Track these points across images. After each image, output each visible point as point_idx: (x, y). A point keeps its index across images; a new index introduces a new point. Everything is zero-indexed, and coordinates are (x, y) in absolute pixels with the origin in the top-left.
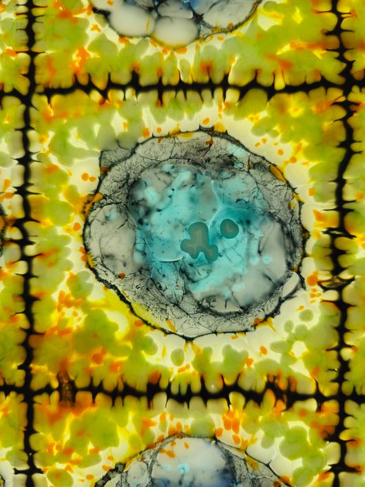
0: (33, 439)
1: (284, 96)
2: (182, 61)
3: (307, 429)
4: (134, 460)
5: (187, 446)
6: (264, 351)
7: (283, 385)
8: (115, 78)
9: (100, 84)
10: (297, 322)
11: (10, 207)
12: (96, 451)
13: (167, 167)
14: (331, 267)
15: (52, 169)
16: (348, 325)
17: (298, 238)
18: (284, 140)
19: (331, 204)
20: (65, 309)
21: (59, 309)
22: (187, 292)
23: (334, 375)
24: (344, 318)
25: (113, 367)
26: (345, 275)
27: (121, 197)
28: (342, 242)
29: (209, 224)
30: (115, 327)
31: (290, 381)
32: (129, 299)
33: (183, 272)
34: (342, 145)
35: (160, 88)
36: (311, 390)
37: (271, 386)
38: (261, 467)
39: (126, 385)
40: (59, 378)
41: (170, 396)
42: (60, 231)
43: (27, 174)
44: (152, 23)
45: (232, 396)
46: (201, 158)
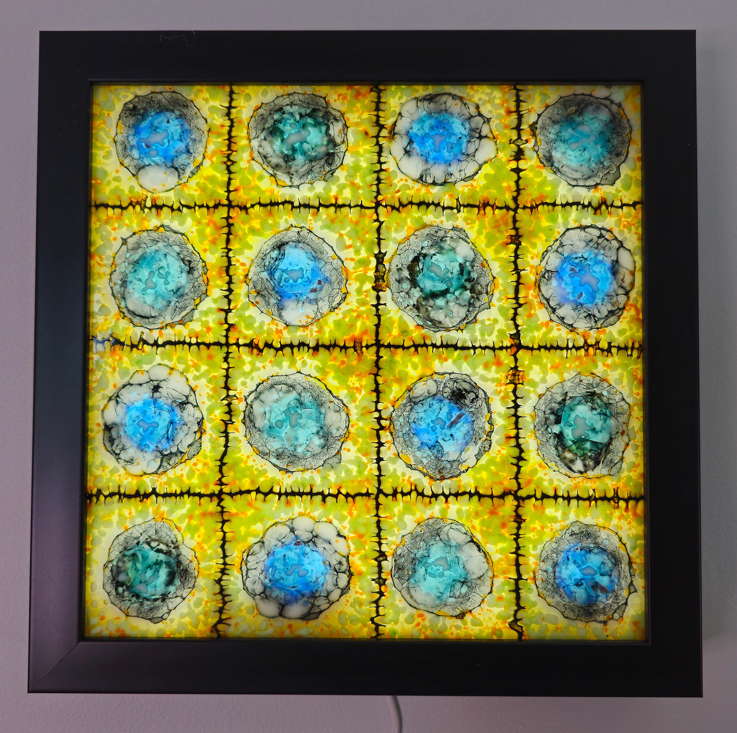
0: (376, 322)
1: (251, 489)
2: (300, 507)
3: (243, 330)
4: (325, 314)
5: (300, 321)
6: (264, 367)
7: (255, 351)
8: (334, 499)
9: (341, 497)
10: (248, 380)
11: (387, 436)
12: (344, 317)
13: (309, 454)
14: (232, 406)
15: (366, 454)
16: (224, 379)
17: (247, 419)
18: (253, 466)
19: (231, 436)
20: (359, 386)
21: (361, 386)
22: (300, 394)
23: (231, 355)
24: (226, 382)
25: (335, 359)
26: (225, 402)
27: (331, 440)
28: (227, 417)
29: (289, 427)
30: (334, 378)
31: (252, 353)
32: (327, 391)
33: (301, 404)
34: (224, 464)
35: (311, 494)
36: (241, 348)
37: (261, 351)
38: (265, 311)
39: (329, 350)
40: (362, 353)
41: (308, 346)
42: (361, 424)
43: (378, 452)
44: (315, 529)
45: (279, 346)
46: (292, 459)
